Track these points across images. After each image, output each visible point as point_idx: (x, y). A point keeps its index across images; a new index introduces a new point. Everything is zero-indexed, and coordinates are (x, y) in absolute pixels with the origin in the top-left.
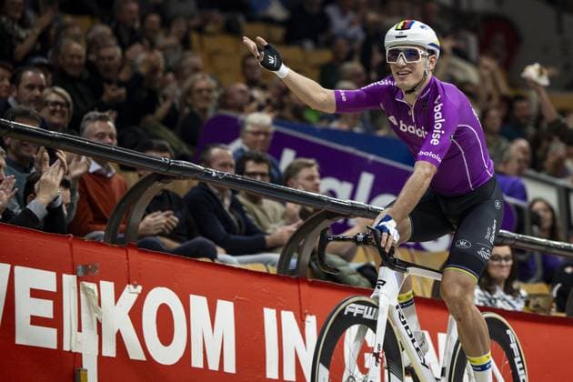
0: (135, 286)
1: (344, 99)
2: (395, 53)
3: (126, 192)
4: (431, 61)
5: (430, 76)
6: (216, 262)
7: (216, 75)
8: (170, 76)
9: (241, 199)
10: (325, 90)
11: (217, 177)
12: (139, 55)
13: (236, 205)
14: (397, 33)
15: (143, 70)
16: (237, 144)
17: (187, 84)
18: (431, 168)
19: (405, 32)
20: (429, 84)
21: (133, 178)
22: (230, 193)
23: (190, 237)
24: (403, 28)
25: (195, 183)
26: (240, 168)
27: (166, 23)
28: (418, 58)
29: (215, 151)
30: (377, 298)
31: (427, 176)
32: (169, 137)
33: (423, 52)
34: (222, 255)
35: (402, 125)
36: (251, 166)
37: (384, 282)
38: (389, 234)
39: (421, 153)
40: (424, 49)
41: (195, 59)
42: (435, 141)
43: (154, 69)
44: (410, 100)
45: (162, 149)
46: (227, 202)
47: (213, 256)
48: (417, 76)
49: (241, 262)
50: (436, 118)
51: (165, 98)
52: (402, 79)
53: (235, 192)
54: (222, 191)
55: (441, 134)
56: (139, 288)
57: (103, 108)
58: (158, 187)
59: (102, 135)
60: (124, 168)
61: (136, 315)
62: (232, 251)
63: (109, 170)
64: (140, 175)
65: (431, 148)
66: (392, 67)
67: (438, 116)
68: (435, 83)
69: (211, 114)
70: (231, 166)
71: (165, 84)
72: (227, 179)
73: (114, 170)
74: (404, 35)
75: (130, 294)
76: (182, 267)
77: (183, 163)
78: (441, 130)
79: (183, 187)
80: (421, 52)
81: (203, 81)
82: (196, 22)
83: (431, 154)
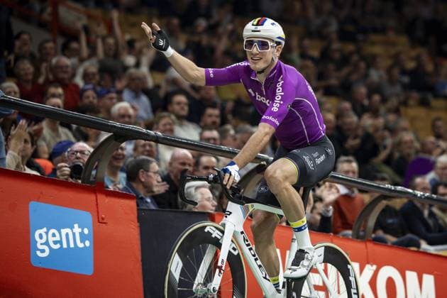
0: (372, 265)
1: (212, 75)
2: (250, 43)
3: (363, 207)
4: (278, 50)
5: (276, 60)
6: (421, 250)
7: (416, 132)
8: (386, 133)
9: (435, 210)
10: (199, 68)
11: (420, 197)
12: (368, 121)
13: (432, 214)
14: (253, 28)
15: (371, 130)
16: (431, 175)
17: (397, 139)
18: (270, 128)
19: (259, 28)
20: (276, 66)
21: (367, 198)
22: (427, 206)
23: (404, 234)
24: (258, 25)
25: (405, 200)
26: (434, 191)
27: (384, 100)
28: (268, 48)
29: (418, 180)
30: (224, 225)
31: (267, 134)
32: (387, 172)
33: (272, 44)
34: (424, 246)
35: (258, 96)
36: (441, 190)
37: (231, 213)
38: (231, 175)
39: (264, 117)
40: (273, 41)
41: (404, 123)
42: (275, 109)
43: (377, 129)
44: (261, 79)
45: (383, 179)
46: (426, 213)
47: (418, 246)
48: (266, 61)
49: (436, 250)
50: (277, 91)
51: (385, 147)
52: (255, 63)
53: (431, 206)
54: (423, 205)
55: (280, 103)
56: (374, 267)
57: (346, 154)
58: (384, 203)
59: (347, 172)
60: (361, 191)
61: (373, 283)
62: (431, 243)
63: (353, 192)
64: (372, 196)
65: (272, 114)
66: (248, 53)
67: (279, 90)
68: (280, 66)
69: (413, 157)
70: (428, 189)
71: (383, 138)
72: (427, 198)
73: (356, 192)
74: (258, 29)
75: (369, 270)
76: (400, 253)
77: (399, 188)
78: (281, 100)
79: (398, 203)
80: (270, 44)
81: (408, 136)
82: (402, 98)
83: (271, 118)
